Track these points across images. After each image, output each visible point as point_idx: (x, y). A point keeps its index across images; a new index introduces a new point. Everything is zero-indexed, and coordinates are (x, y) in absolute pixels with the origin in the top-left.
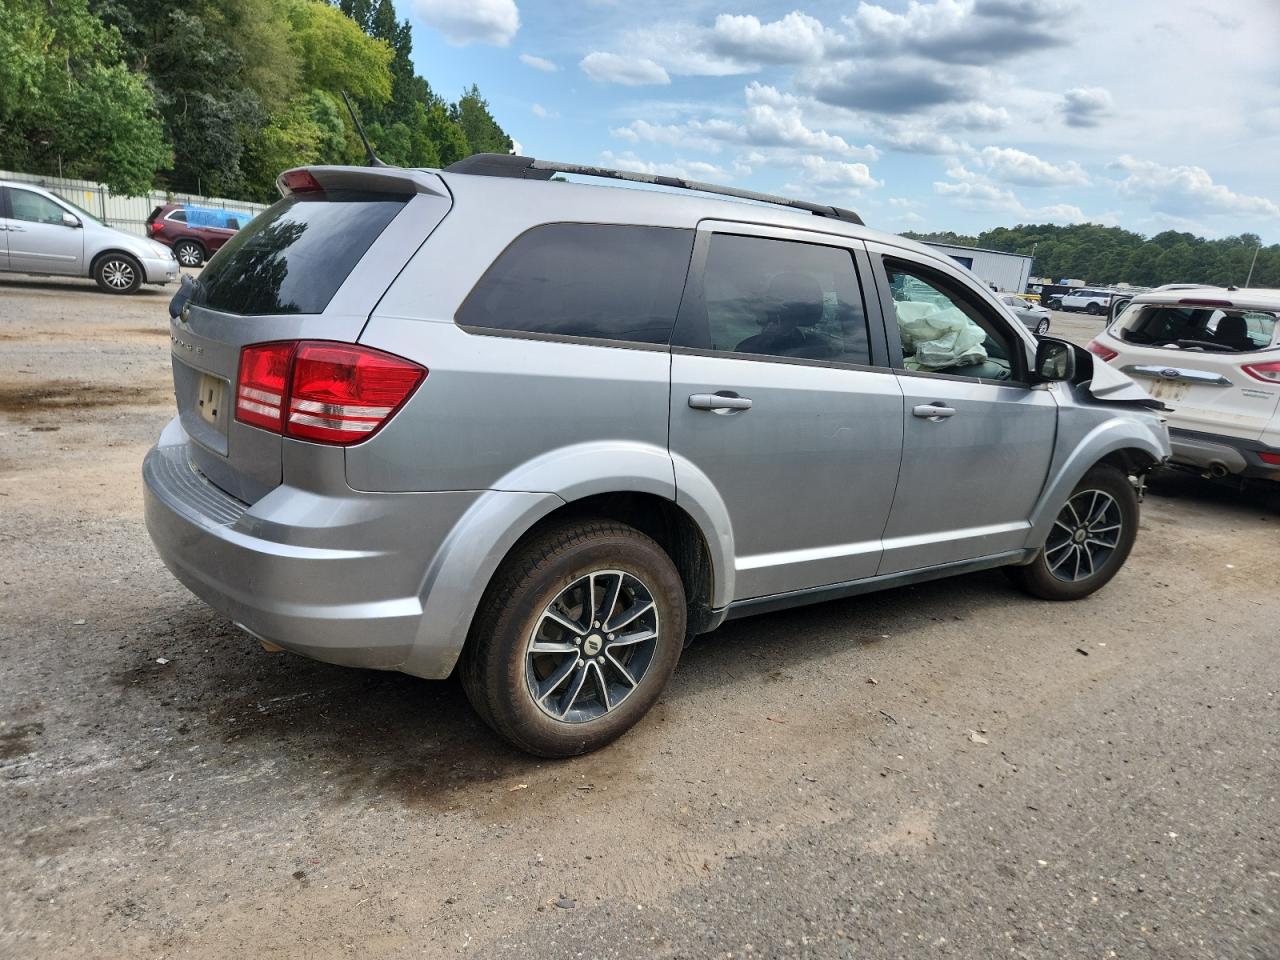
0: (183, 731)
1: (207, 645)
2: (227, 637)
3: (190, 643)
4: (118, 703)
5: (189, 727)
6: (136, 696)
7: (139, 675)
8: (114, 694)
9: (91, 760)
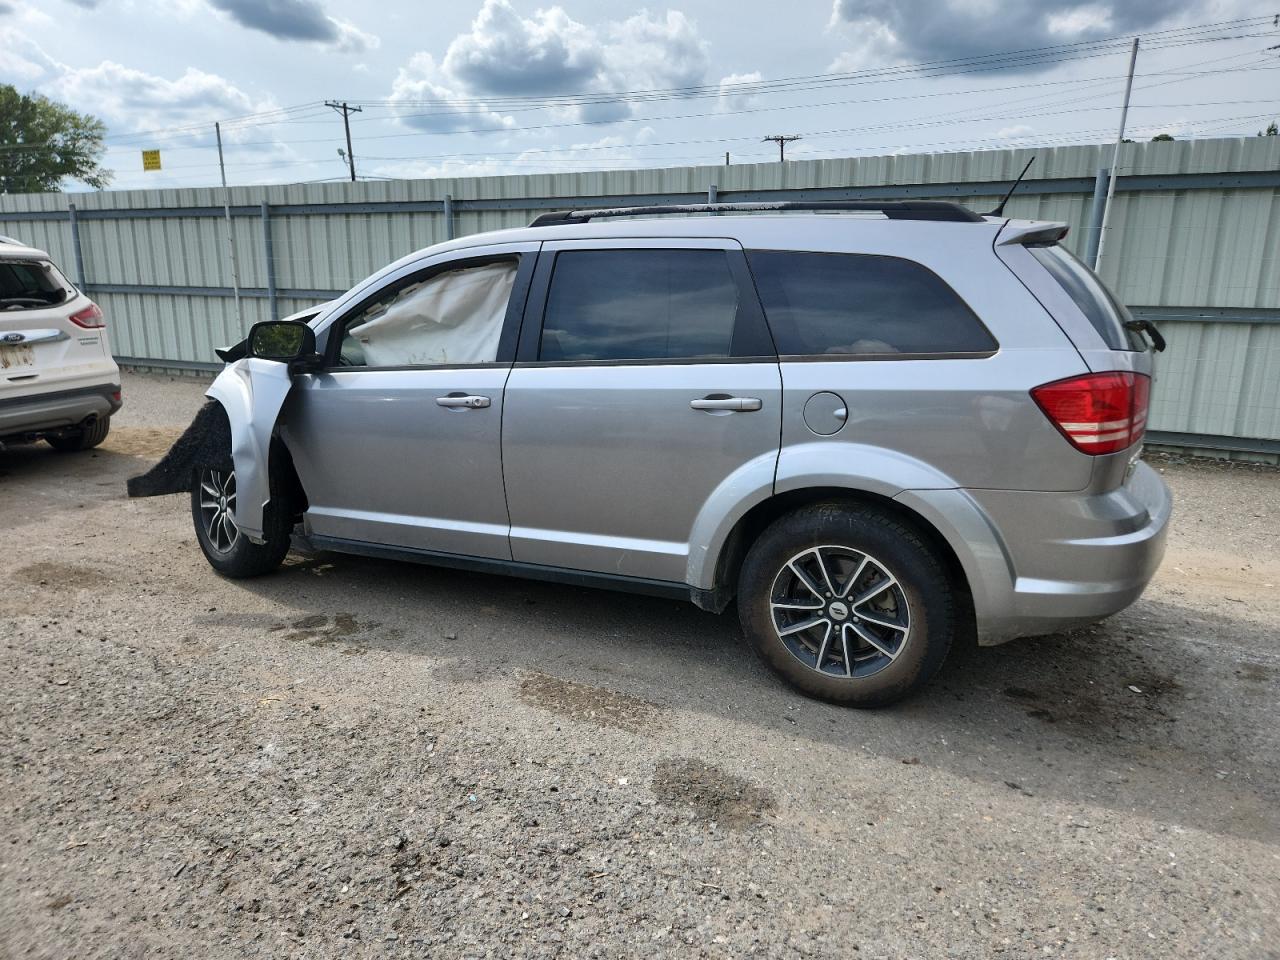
0: (1130, 639)
1: (1087, 688)
2: (1065, 690)
3: (1104, 698)
4: (1177, 672)
5: (1125, 639)
6: (1163, 672)
7: (1158, 688)
8: (1179, 680)
9: (1198, 645)
